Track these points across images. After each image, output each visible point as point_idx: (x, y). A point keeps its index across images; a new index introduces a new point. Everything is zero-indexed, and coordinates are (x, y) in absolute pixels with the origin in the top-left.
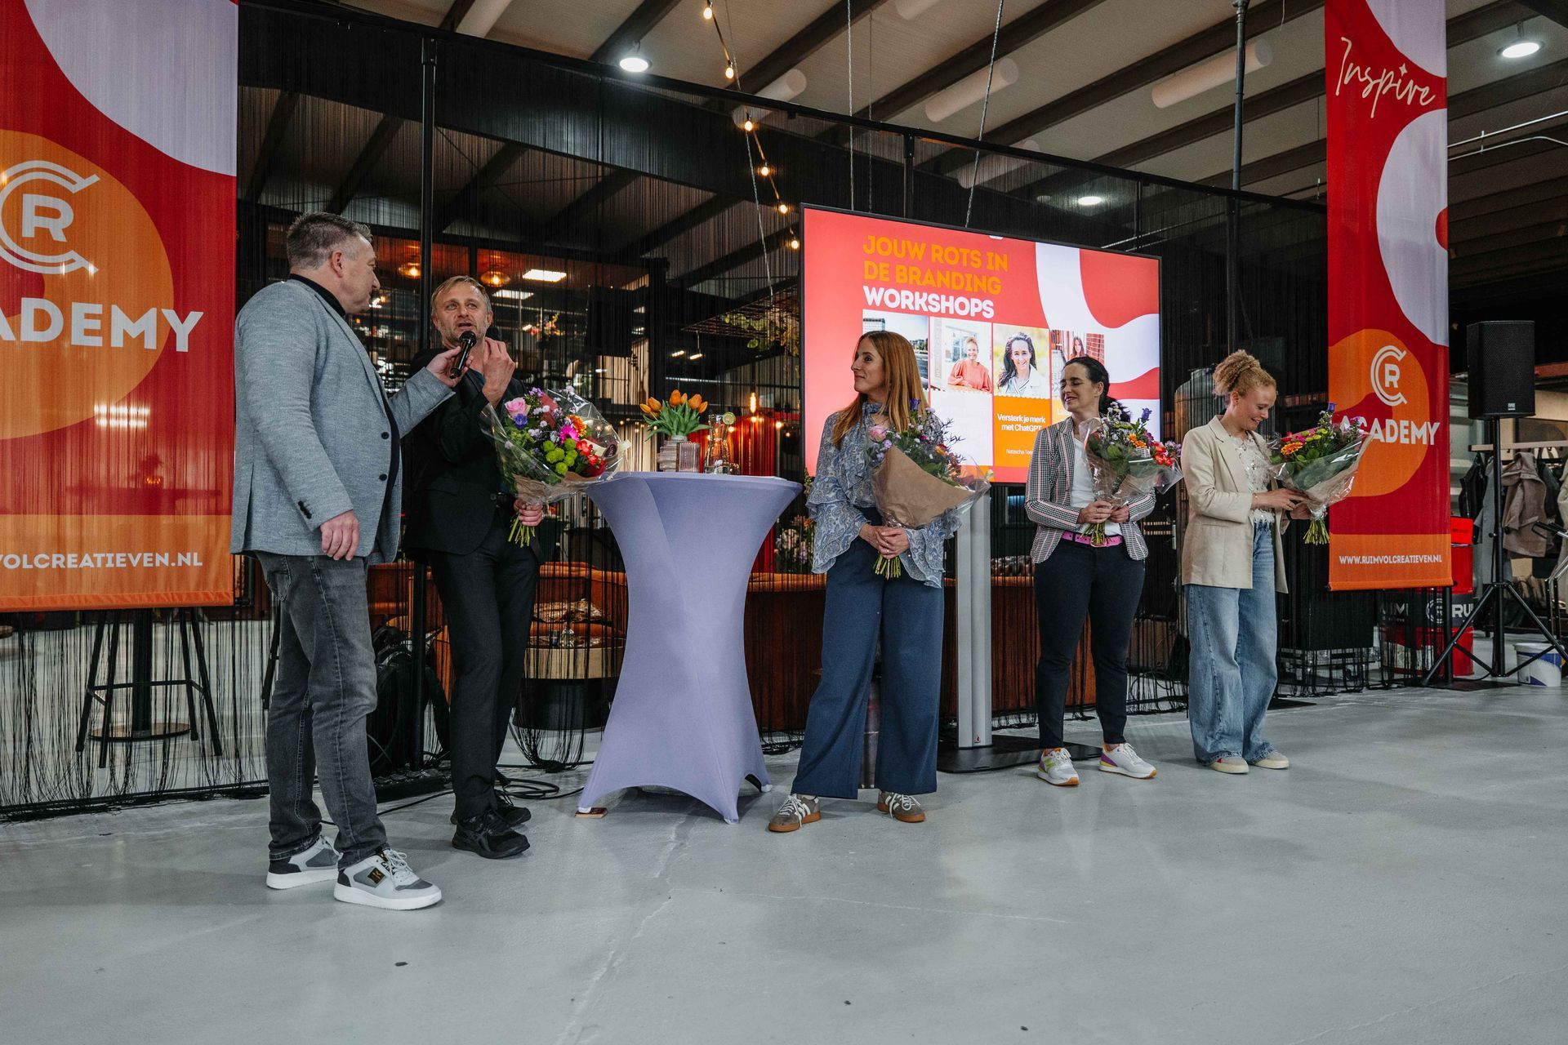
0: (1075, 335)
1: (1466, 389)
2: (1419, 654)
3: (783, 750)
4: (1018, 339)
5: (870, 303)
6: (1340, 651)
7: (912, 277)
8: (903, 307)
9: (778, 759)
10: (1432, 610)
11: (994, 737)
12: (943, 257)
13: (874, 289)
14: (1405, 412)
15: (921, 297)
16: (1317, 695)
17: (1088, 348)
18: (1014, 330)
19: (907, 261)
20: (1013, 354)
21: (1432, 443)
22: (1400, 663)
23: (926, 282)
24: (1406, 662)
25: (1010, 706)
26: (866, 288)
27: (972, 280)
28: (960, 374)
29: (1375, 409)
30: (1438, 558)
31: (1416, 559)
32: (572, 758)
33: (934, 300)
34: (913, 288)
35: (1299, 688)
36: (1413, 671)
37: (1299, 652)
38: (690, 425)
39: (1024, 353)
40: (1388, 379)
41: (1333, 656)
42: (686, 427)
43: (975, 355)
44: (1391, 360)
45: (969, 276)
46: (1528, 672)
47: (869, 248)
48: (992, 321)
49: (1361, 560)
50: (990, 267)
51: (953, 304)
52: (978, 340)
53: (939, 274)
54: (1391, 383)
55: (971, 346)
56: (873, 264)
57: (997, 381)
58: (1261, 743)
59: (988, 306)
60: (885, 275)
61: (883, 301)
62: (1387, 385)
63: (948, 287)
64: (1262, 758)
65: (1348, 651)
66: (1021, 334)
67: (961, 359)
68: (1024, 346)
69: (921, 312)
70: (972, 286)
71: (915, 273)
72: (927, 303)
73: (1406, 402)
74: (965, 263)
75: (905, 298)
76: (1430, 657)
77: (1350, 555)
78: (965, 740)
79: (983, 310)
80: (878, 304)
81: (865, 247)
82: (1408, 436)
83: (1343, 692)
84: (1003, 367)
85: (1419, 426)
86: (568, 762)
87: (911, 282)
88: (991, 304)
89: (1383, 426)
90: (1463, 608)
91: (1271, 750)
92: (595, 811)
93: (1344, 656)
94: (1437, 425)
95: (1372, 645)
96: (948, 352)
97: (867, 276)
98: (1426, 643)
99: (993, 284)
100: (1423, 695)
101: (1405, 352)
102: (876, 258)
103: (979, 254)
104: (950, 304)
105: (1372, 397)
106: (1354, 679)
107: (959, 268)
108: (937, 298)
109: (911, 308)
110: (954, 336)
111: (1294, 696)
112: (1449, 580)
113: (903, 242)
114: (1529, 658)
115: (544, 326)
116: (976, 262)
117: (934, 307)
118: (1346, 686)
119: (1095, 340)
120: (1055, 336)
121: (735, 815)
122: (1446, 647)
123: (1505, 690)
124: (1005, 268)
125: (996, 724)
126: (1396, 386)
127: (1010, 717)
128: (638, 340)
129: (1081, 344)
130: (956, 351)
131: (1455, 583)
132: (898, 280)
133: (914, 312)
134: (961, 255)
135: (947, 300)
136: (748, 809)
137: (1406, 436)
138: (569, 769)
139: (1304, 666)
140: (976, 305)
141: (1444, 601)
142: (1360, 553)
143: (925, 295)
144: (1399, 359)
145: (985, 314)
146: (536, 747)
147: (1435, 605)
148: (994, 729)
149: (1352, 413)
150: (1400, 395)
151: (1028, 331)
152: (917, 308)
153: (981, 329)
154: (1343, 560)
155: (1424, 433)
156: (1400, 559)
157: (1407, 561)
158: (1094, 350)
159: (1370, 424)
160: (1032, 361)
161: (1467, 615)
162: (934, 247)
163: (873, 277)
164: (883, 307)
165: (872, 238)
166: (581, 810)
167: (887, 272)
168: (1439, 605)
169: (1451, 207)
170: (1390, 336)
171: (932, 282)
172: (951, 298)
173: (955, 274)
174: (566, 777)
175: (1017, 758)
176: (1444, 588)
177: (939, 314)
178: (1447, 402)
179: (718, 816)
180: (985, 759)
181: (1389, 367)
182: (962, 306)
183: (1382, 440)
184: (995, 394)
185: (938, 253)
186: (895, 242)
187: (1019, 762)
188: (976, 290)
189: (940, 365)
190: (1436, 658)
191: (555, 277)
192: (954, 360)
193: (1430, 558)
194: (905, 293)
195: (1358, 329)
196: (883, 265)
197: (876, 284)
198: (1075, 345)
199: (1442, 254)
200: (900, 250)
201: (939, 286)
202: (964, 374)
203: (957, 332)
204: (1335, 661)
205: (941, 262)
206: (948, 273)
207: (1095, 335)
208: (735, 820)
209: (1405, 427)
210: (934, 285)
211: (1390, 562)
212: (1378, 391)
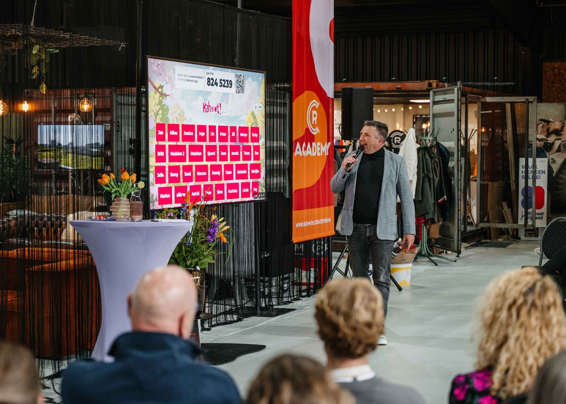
14: (319, 137)
21: (328, 155)
22: (304, 281)
29: (308, 138)
30: (329, 220)
31: (322, 221)
37: (267, 279)
40: (313, 119)
44: (314, 108)
49: (304, 224)
54: (315, 121)
62: (313, 123)
73: (319, 132)
77: (300, 222)
82: (320, 151)
85: (324, 146)
89: (311, 147)
94: (329, 143)
95: (294, 271)
98: (311, 267)
101: (319, 103)
105: (307, 130)
112: (333, 232)
126: (316, 123)
142: (303, 221)
144: (317, 107)
149: (301, 140)
150: (317, 128)
154: (298, 225)
155: (326, 149)
156: (317, 222)
157: (319, 223)
159: (307, 146)
181: (313, 112)
183: (311, 155)
193: (327, 220)
199: (332, 45)
209: (319, 146)
211: (314, 224)
212: (310, 126)
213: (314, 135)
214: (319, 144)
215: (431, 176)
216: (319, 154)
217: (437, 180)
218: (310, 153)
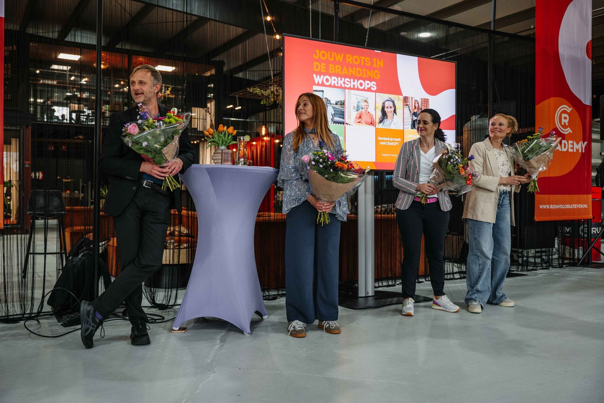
0: (415, 99)
1: (599, 126)
2: (576, 251)
3: (274, 298)
4: (388, 100)
5: (316, 82)
6: (539, 250)
7: (337, 70)
8: (333, 85)
9: (272, 302)
10: (582, 230)
11: (376, 292)
12: (352, 61)
13: (318, 76)
14: (571, 137)
15: (341, 80)
16: (528, 271)
17: (421, 105)
18: (386, 96)
19: (335, 63)
20: (386, 108)
21: (584, 151)
22: (567, 255)
23: (343, 73)
24: (570, 255)
25: (383, 276)
26: (314, 75)
27: (366, 72)
28: (360, 117)
30: (585, 206)
31: (575, 206)
32: (171, 303)
33: (347, 81)
34: (337, 76)
35: (520, 267)
36: (573, 259)
37: (520, 250)
38: (228, 142)
39: (391, 107)
40: (563, 121)
41: (536, 252)
42: (226, 142)
43: (367, 108)
44: (565, 112)
45: (364, 70)
47: (316, 56)
48: (375, 91)
49: (550, 207)
50: (375, 66)
51: (356, 83)
52: (368, 101)
53: (350, 68)
54: (565, 123)
55: (365, 104)
56: (318, 64)
57: (377, 121)
58: (501, 295)
59: (373, 84)
60: (324, 69)
61: (323, 82)
62: (563, 124)
63: (355, 75)
64: (502, 302)
65: (543, 249)
66: (390, 98)
67: (360, 110)
68: (391, 104)
69: (341, 87)
70: (366, 74)
71: (338, 68)
72: (344, 83)
73: (571, 132)
74: (362, 64)
75: (333, 80)
76: (581, 252)
77: (545, 204)
78: (362, 293)
79: (371, 86)
80: (320, 83)
81: (314, 55)
83: (540, 269)
84: (381, 114)
85: (578, 144)
86: (170, 304)
87: (336, 73)
88: (375, 84)
89: (561, 143)
90: (596, 229)
91: (506, 298)
92: (180, 329)
93: (541, 252)
94: (586, 143)
95: (554, 247)
96: (354, 107)
97: (315, 70)
98: (579, 246)
99: (377, 73)
100: (577, 270)
101: (571, 108)
102: (319, 60)
103: (369, 59)
104: (355, 83)
105: (555, 129)
106: (546, 263)
107: (359, 66)
108: (349, 80)
109: (336, 85)
110: (357, 99)
111: (518, 271)
112: (590, 216)
113: (333, 53)
115: (165, 92)
116: (368, 63)
117: (348, 84)
118: (542, 266)
119: (425, 101)
120: (406, 99)
121: (249, 330)
122: (589, 247)
124: (382, 66)
125: (377, 285)
126: (567, 124)
127: (384, 281)
128: (210, 100)
129: (418, 103)
130: (358, 106)
131: (594, 218)
132: (330, 72)
133: (338, 87)
134: (361, 59)
135: (354, 81)
136: (256, 327)
137: (571, 148)
138: (170, 308)
139: (523, 257)
140: (368, 84)
141: (588, 226)
142: (549, 204)
143: (343, 79)
144: (569, 111)
145: (372, 88)
146: (154, 297)
147: (584, 228)
148: (376, 287)
150: (569, 128)
151: (393, 97)
152: (339, 85)
153: (370, 96)
154: (541, 207)
155: (580, 147)
156: (568, 206)
157: (571, 207)
158: (424, 106)
160: (395, 111)
161: (598, 232)
162: (348, 56)
163: (318, 70)
164: (323, 85)
165: (317, 51)
166: (174, 328)
167: (325, 68)
168: (586, 228)
169: (593, 40)
170: (564, 100)
171: (346, 73)
172: (356, 80)
173: (358, 69)
174: (169, 312)
175: (386, 302)
176: (588, 220)
177: (350, 88)
178: (591, 132)
179: (241, 332)
180: (371, 302)
181: (563, 115)
182: (361, 84)
183: (560, 150)
184: (377, 127)
185: (350, 59)
186: (329, 53)
187: (387, 304)
188: (368, 77)
189: (350, 113)
190: (584, 253)
191: (170, 69)
192: (357, 110)
193: (582, 206)
194: (333, 78)
195: (549, 97)
196: (322, 64)
197: (319, 73)
198: (415, 103)
199: (589, 62)
200: (331, 57)
201: (350, 74)
202: (362, 117)
203: (359, 98)
204: (537, 254)
205: (351, 63)
206: (354, 68)
207: (425, 99)
208: (249, 333)
209: (571, 144)
210: (348, 74)
211: (564, 208)
212: (559, 127)
213: (564, 134)
214: (571, 142)
216: (571, 150)
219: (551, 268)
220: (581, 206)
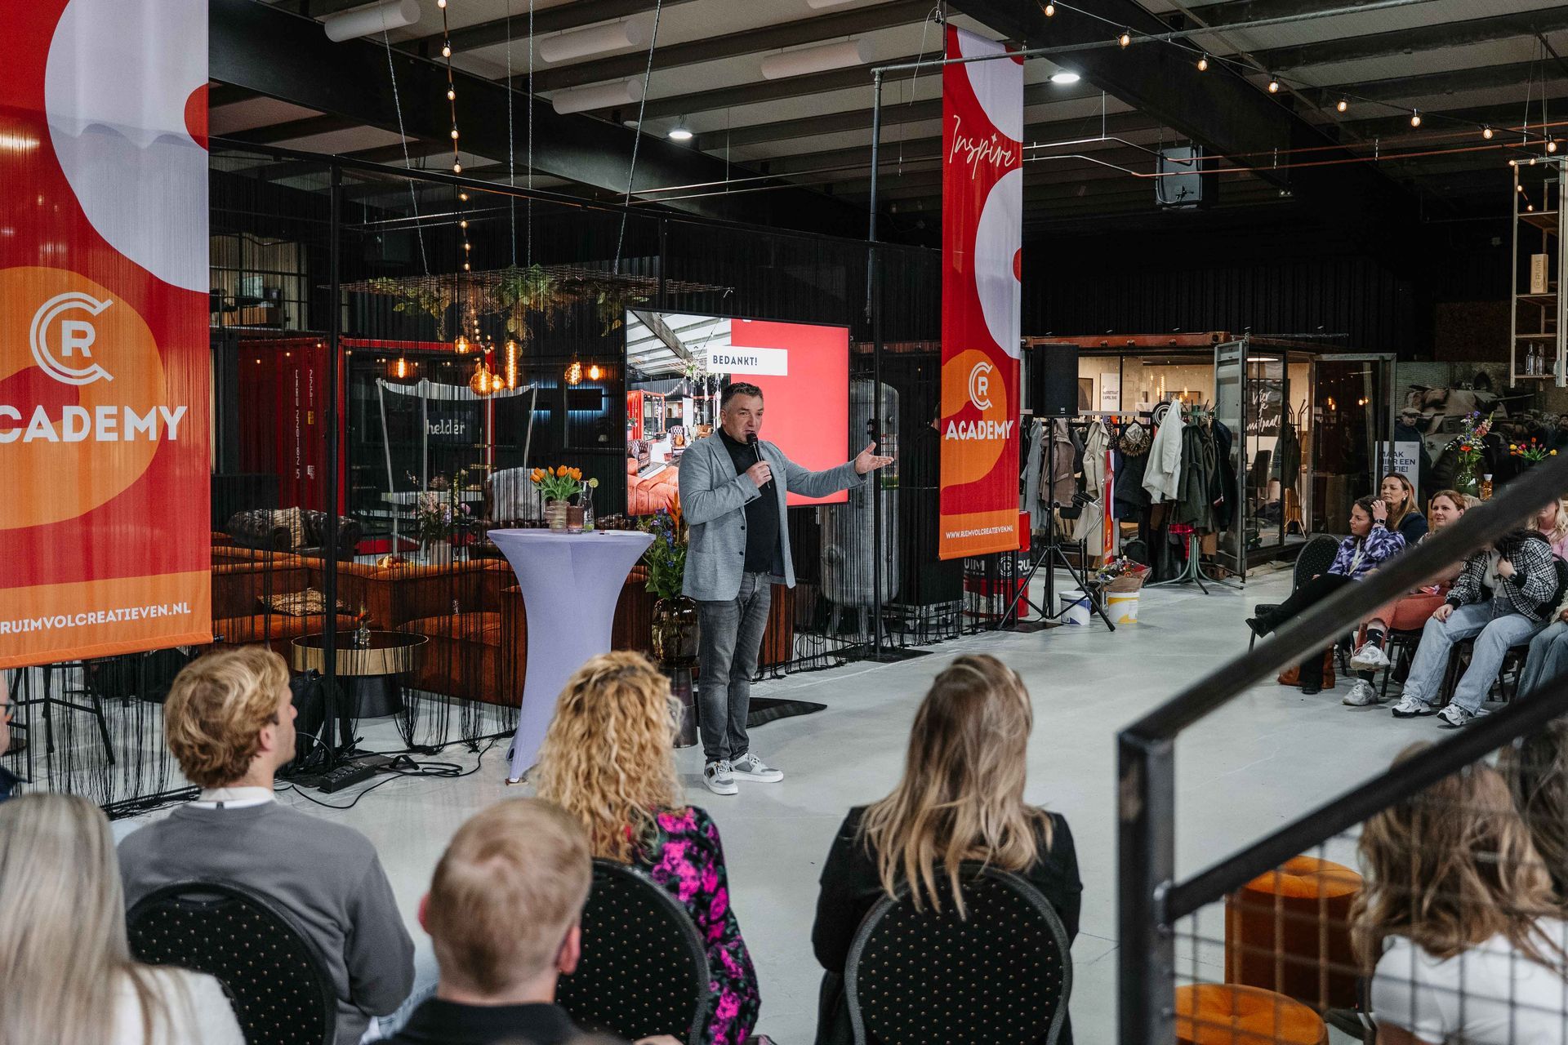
10: (1005, 570)
14: (992, 415)
16: (930, 643)
21: (1008, 437)
29: (971, 414)
30: (1010, 529)
31: (996, 530)
40: (980, 389)
41: (937, 609)
44: (982, 373)
46: (1068, 614)
49: (960, 534)
54: (982, 392)
62: (980, 394)
65: (950, 603)
73: (991, 406)
77: (953, 531)
82: (993, 433)
83: (946, 639)
85: (1000, 425)
89: (976, 427)
94: (1011, 422)
100: (1001, 638)
101: (992, 367)
105: (970, 404)
106: (949, 625)
112: (1016, 545)
114: (1069, 604)
118: (947, 633)
122: (1014, 598)
123: (1055, 630)
126: (985, 394)
131: (1021, 547)
137: (991, 433)
141: (1012, 559)
142: (960, 529)
144: (988, 372)
149: (957, 419)
150: (987, 401)
154: (948, 536)
155: (1003, 429)
156: (986, 531)
157: (990, 532)
159: (968, 425)
170: (981, 353)
176: (1013, 552)
181: (981, 380)
183: (976, 438)
190: (1007, 605)
195: (959, 351)
199: (1017, 286)
204: (938, 613)
209: (991, 426)
211: (979, 534)
212: (973, 398)
214: (990, 423)
215: (1201, 467)
216: (990, 437)
217: (1211, 472)
218: (974, 435)
219: (961, 637)
220: (1004, 529)
